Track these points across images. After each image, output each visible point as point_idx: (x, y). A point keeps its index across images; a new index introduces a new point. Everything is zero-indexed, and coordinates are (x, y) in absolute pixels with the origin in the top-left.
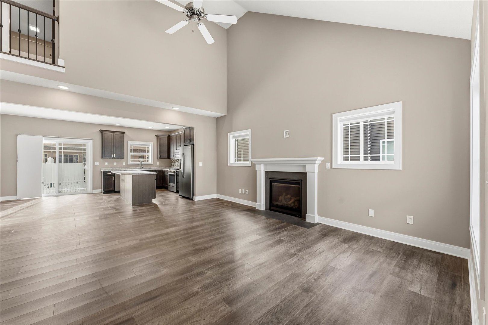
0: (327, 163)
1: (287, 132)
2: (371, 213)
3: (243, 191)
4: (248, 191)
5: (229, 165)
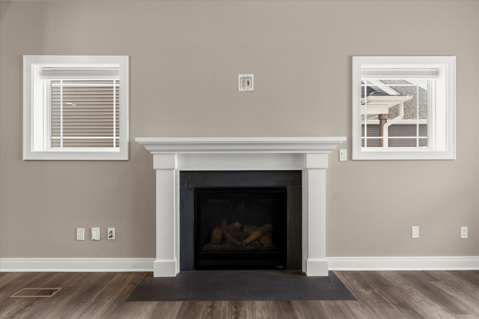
0: (341, 151)
1: (244, 78)
2: (416, 232)
3: (96, 233)
4: (113, 230)
5: (25, 158)
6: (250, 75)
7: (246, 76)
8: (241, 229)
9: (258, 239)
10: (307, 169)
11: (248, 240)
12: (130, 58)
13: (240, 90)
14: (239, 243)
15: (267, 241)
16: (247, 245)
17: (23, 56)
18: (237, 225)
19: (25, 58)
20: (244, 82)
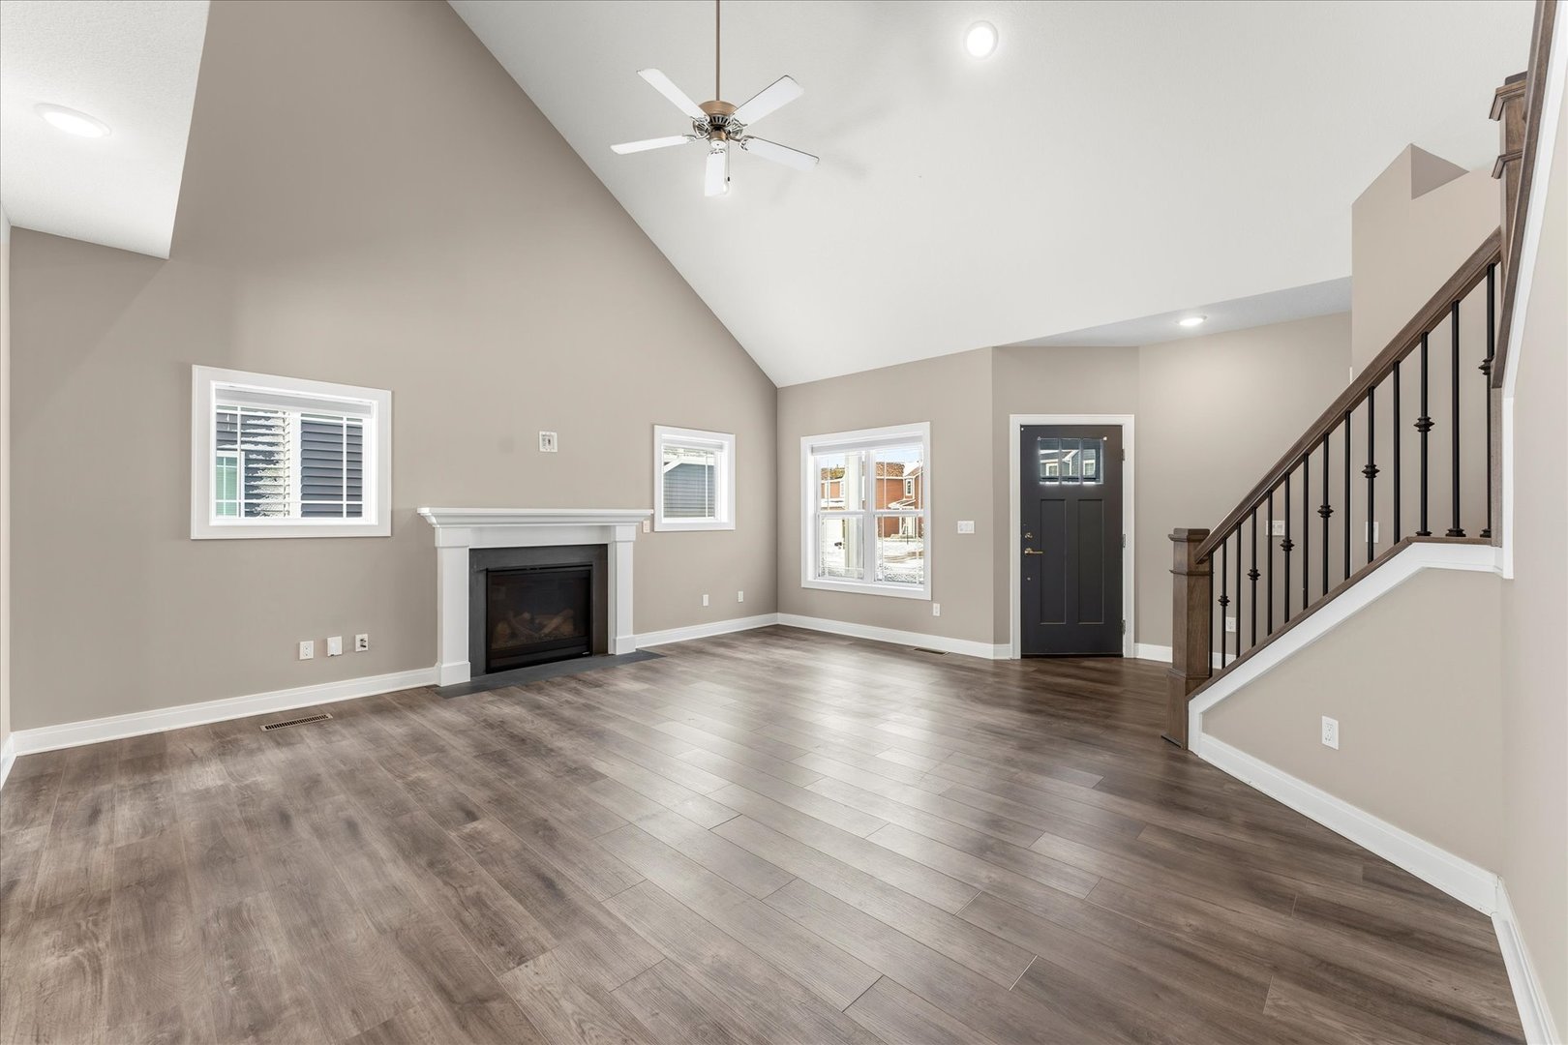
0: (644, 523)
3: (335, 645)
4: (365, 636)
5: (195, 535)
6: (552, 433)
7: (548, 433)
8: (532, 620)
9: (556, 629)
10: (616, 542)
11: (546, 630)
12: (393, 393)
13: (541, 449)
14: (536, 635)
15: (567, 629)
16: (546, 636)
17: (194, 366)
18: (527, 616)
19: (196, 370)
20: (544, 440)
